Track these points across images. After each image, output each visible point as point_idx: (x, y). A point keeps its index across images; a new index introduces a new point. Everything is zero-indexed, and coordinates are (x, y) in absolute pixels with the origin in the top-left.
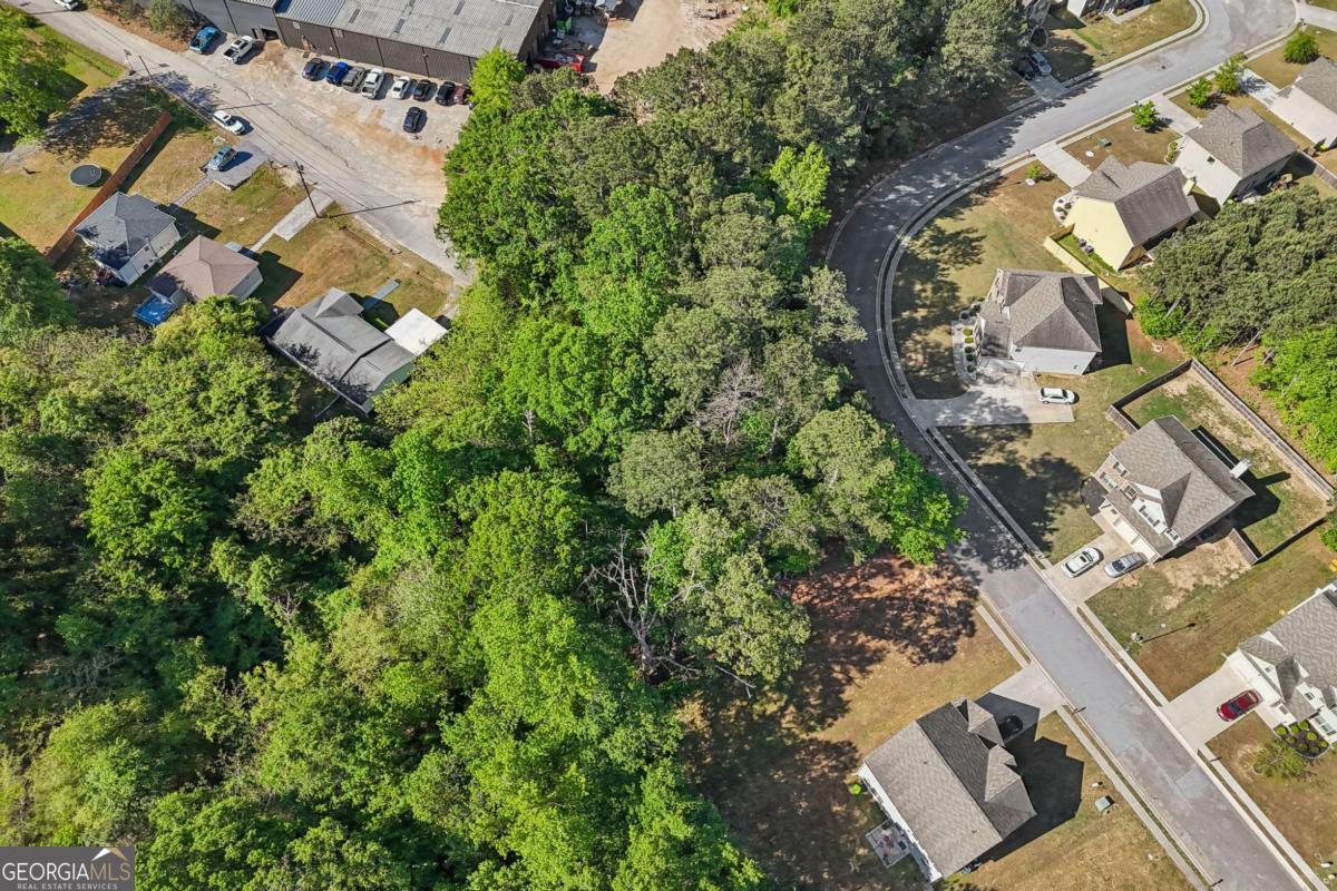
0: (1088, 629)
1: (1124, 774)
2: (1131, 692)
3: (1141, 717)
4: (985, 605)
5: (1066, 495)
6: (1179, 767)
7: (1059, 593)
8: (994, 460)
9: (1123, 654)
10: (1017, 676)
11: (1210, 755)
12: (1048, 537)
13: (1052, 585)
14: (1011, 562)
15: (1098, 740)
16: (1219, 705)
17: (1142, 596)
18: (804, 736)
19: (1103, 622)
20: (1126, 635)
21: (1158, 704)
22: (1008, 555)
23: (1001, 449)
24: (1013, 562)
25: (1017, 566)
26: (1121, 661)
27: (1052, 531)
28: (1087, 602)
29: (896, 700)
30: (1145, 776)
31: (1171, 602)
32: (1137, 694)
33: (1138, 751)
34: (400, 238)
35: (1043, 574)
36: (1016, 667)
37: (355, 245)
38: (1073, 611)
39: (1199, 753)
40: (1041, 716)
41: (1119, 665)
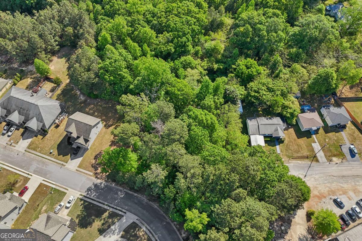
0: (64, 187)
1: (48, 161)
2: (50, 179)
3: (47, 175)
4: (91, 176)
5: (82, 217)
6: (36, 170)
7: (74, 191)
8: (105, 214)
9: (54, 186)
10: (78, 165)
11: (29, 177)
12: (82, 202)
13: (76, 192)
14: (89, 189)
15: (55, 164)
16: (28, 190)
17: (53, 204)
18: (117, 124)
19: (61, 191)
20: (55, 192)
21: (44, 180)
22: (90, 190)
23: (104, 219)
24: (89, 190)
25: (88, 189)
26: (54, 184)
27: (82, 204)
28: (66, 193)
29: (102, 143)
30: (44, 163)
31: (44, 208)
32: (49, 179)
33: (46, 167)
34: (294, 165)
35: (80, 193)
36: (79, 167)
37: (299, 155)
38: (69, 189)
39: (31, 175)
40: (70, 159)
41: (54, 183)
